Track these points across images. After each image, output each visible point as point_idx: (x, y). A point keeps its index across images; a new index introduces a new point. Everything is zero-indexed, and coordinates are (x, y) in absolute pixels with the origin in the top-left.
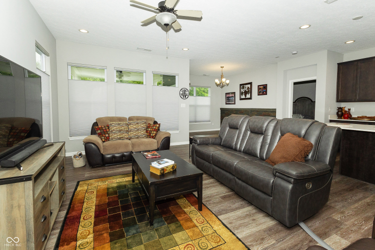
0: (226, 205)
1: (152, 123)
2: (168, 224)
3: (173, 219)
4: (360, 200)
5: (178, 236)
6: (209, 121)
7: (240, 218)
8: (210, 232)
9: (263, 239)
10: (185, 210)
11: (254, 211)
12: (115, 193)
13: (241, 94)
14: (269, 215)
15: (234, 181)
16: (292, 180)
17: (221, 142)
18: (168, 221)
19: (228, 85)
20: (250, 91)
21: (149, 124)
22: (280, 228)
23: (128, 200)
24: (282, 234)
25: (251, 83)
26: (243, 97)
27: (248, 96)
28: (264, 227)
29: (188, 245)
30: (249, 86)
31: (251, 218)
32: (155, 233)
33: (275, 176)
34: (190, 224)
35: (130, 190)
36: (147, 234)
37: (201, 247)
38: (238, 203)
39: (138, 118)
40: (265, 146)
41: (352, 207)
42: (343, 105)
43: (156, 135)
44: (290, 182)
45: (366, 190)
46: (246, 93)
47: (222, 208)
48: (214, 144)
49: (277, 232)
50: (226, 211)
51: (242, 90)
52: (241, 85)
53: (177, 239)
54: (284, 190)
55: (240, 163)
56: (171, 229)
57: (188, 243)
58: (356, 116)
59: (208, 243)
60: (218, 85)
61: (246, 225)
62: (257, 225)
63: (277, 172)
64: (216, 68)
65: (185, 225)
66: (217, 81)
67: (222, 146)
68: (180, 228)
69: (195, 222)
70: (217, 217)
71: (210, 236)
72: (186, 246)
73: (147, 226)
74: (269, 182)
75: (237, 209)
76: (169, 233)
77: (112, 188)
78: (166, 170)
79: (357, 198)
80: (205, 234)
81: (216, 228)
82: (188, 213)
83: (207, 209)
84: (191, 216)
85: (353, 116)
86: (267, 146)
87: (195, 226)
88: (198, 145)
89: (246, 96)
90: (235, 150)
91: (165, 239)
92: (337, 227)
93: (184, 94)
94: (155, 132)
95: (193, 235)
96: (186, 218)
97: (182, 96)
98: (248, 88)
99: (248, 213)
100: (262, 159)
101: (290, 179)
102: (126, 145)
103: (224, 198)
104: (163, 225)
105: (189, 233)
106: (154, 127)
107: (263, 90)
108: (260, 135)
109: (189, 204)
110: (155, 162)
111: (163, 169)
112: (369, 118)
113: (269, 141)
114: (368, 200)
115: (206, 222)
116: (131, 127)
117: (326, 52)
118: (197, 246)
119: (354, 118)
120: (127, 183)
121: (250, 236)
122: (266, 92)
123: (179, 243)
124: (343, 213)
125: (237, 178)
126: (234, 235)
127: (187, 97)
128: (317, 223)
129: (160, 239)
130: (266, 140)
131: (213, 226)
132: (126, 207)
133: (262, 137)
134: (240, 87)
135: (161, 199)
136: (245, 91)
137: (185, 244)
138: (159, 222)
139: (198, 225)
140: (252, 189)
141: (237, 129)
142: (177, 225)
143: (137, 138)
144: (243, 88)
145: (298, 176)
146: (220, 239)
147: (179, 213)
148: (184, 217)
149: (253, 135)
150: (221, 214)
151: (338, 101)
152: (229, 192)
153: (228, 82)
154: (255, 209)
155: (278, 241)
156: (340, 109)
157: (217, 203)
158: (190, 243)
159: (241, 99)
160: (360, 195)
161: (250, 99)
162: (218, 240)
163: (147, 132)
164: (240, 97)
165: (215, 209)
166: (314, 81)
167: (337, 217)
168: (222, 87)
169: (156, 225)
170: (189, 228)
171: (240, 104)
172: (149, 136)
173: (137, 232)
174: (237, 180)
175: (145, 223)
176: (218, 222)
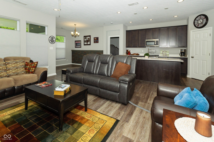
0: (97, 104)
1: (28, 61)
2: (72, 125)
3: (73, 122)
4: (140, 87)
5: (82, 129)
6: (65, 59)
7: (106, 108)
8: (97, 119)
9: (119, 113)
10: (78, 114)
11: (111, 103)
12: (14, 122)
13: (85, 42)
14: (117, 102)
15: (99, 90)
16: (128, 83)
17: (84, 70)
18: (71, 124)
19: (79, 36)
20: (89, 40)
21: (26, 62)
22: (123, 106)
23: (31, 123)
24: (125, 108)
25: (90, 36)
26: (86, 43)
27: (89, 43)
28: (117, 108)
29: (89, 131)
30: (89, 37)
31: (111, 106)
32: (66, 134)
33: (120, 82)
34: (84, 120)
35: (27, 116)
36: (61, 137)
37: (97, 128)
38: (102, 101)
39: (15, 59)
40: (109, 69)
41: (140, 90)
42: (128, 49)
43: (35, 70)
44: (126, 84)
45: (141, 83)
46: (87, 41)
47: (96, 106)
48: (80, 72)
49: (123, 108)
50: (99, 107)
51: (85, 40)
52: (84, 36)
53: (82, 131)
54: (124, 88)
55: (102, 79)
56: (75, 127)
57: (89, 130)
58: (132, 54)
59: (99, 125)
60: (72, 36)
61: (110, 110)
62: (115, 108)
63: (121, 80)
64: (71, 24)
65: (82, 122)
66: (72, 33)
67: (85, 72)
68: (80, 125)
69: (87, 118)
70: (96, 111)
71: (98, 121)
72: (89, 132)
73: (58, 132)
74: (118, 86)
75: (103, 104)
76: (76, 130)
77: (7, 119)
78: (67, 91)
79: (139, 87)
80: (95, 122)
81: (99, 117)
82: (80, 115)
83: (90, 109)
84: (83, 116)
85: (131, 54)
86: (110, 69)
87: (88, 120)
88: (71, 74)
89: (87, 43)
90: (93, 74)
91: (75, 134)
92: (139, 99)
93: (52, 40)
94: (34, 69)
95: (90, 124)
96: (80, 118)
97: (51, 42)
98: (89, 38)
99: (108, 104)
100: (108, 76)
101: (126, 82)
102: (9, 82)
103: (94, 101)
104: (69, 127)
105: (87, 124)
106: (33, 65)
107: (96, 40)
108: (106, 64)
109: (78, 110)
110: (57, 87)
111: (65, 91)
112: (136, 54)
113: (110, 67)
114: (142, 86)
115: (92, 116)
116: (10, 66)
117: (122, 25)
118: (95, 129)
119: (132, 55)
120: (21, 112)
121: (114, 114)
122: (98, 41)
123: (84, 132)
124: (138, 93)
125: (100, 88)
126: (108, 116)
127: (54, 42)
128: (133, 100)
129: (72, 136)
130: (109, 66)
131: (97, 116)
132: (32, 128)
133: (107, 65)
134: (84, 38)
135: (67, 111)
136: (87, 40)
137: (88, 131)
138: (65, 127)
139: (89, 119)
140: (109, 92)
141: (93, 62)
142: (78, 124)
143: (17, 74)
144: (86, 38)
145: (130, 80)
146: (104, 121)
147: (75, 117)
148: (79, 118)
149: (102, 65)
150: (97, 109)
151: (127, 47)
152: (95, 97)
153: (79, 34)
154: (111, 101)
155: (125, 112)
156: (127, 50)
157: (93, 104)
158: (90, 129)
159: (85, 45)
160: (140, 85)
161: (90, 45)
162: (103, 122)
163: (26, 69)
164: (84, 43)
165: (93, 108)
166: (118, 37)
167: (137, 95)
168: (75, 37)
169: (64, 129)
170: (85, 122)
171: (84, 48)
172: (29, 72)
173: (54, 139)
174: (100, 89)
175: (56, 131)
176: (98, 114)
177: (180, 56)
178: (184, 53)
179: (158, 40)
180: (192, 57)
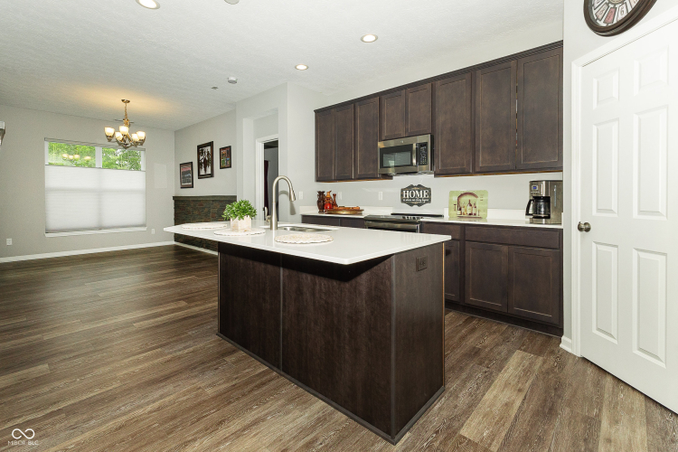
13: (200, 165)
20: (210, 160)
25: (211, 144)
26: (203, 172)
27: (209, 170)
30: (209, 149)
42: (327, 187)
46: (206, 164)
51: (201, 158)
52: (199, 147)
89: (205, 170)
98: (208, 153)
122: (230, 161)
134: (198, 151)
136: (205, 160)
144: (202, 153)
156: (322, 195)
159: (200, 177)
161: (211, 175)
164: (199, 172)
171: (199, 188)
177: (528, 219)
178: (547, 199)
179: (426, 139)
180: (580, 229)
